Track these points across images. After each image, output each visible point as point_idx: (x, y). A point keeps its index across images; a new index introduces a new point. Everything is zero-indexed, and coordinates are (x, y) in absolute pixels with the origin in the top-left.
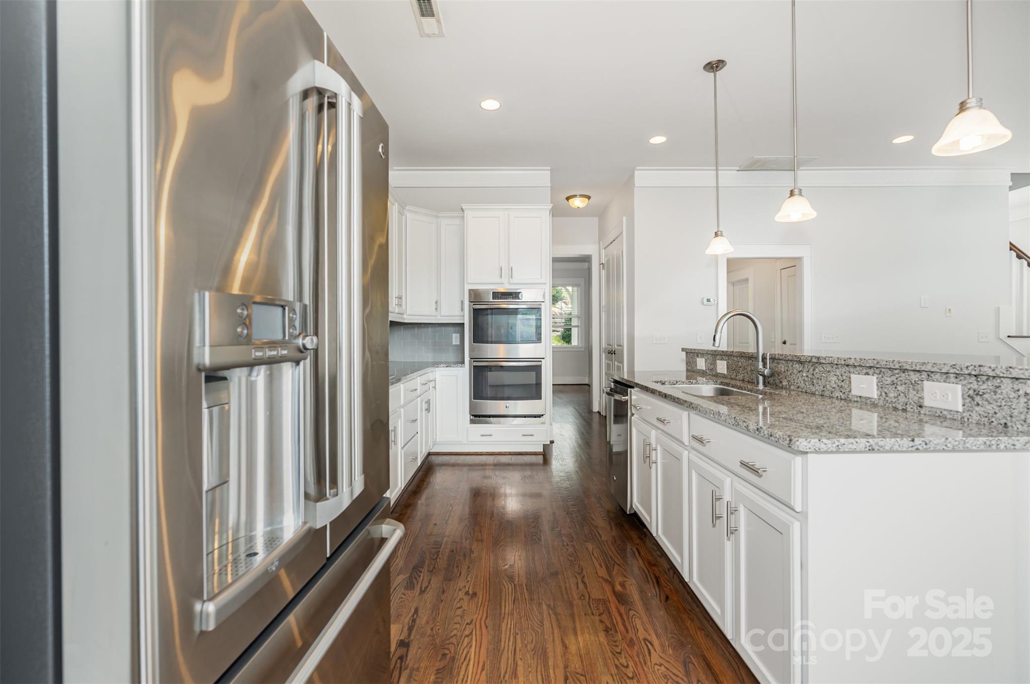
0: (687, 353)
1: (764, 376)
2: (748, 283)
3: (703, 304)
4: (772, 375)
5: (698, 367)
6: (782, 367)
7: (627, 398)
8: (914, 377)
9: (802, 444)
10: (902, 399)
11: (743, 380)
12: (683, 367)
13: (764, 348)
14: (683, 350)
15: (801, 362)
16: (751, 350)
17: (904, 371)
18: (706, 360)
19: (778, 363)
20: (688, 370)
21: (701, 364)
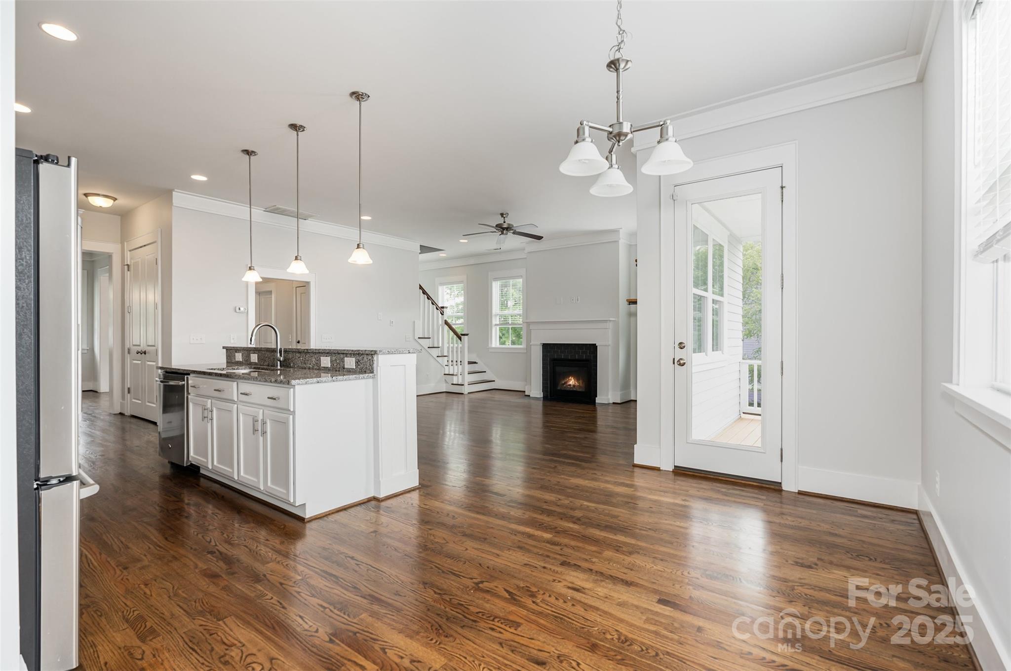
0: (227, 350)
1: (280, 361)
2: (271, 294)
3: (236, 311)
4: (285, 360)
5: (237, 360)
6: (290, 356)
7: (183, 383)
8: (342, 356)
9: (293, 382)
10: (338, 366)
11: (268, 366)
12: (225, 361)
13: (281, 346)
14: (224, 348)
15: (300, 352)
16: (274, 346)
17: (339, 354)
18: (242, 354)
19: (288, 354)
20: (227, 362)
21: (239, 357)
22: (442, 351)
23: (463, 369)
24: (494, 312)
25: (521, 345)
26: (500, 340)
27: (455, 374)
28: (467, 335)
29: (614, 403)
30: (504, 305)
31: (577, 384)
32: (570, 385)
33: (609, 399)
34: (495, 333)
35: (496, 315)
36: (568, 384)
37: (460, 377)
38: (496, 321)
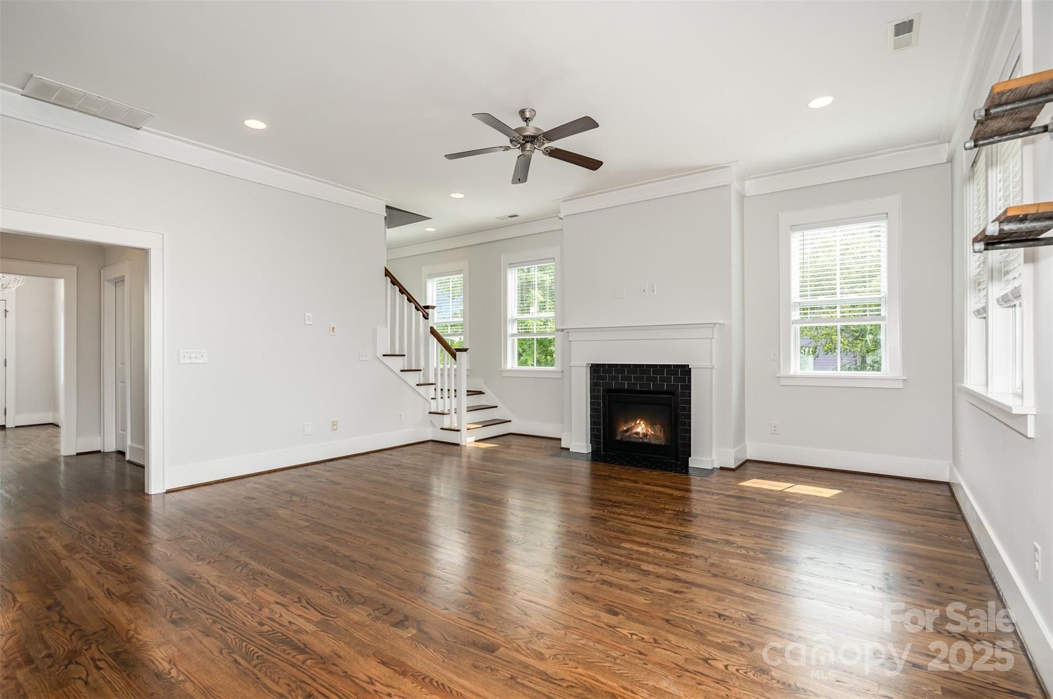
22: (426, 375)
23: (459, 403)
24: (509, 316)
25: (553, 365)
26: (519, 358)
27: (446, 411)
28: (465, 350)
29: (722, 468)
30: (524, 306)
31: (650, 431)
32: (637, 433)
33: (712, 462)
34: (512, 349)
35: (513, 321)
36: (634, 431)
37: (455, 417)
38: (512, 329)
